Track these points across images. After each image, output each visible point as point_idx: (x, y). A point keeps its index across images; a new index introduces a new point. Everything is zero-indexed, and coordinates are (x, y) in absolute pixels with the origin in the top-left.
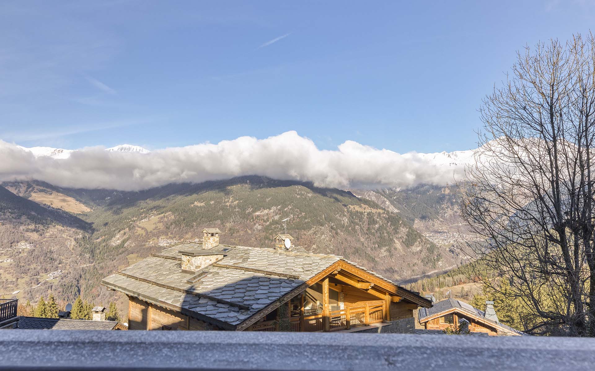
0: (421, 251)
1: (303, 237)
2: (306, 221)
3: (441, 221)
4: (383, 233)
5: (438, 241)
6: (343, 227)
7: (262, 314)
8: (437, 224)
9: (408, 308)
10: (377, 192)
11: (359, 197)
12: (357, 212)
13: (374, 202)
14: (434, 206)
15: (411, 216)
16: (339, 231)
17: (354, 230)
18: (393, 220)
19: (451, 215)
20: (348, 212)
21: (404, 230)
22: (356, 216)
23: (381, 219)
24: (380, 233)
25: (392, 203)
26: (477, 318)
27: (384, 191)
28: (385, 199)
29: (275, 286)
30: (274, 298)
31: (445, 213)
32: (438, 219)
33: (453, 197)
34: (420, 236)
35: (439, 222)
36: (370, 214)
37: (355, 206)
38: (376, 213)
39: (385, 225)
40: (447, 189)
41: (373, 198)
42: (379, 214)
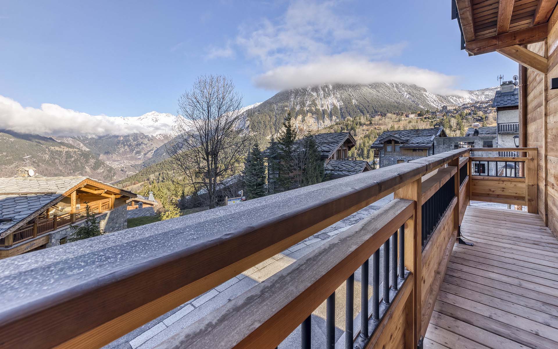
0: (103, 172)
1: (4, 170)
2: (8, 158)
3: (117, 155)
4: (78, 163)
5: (115, 165)
6: (45, 161)
7: (25, 221)
8: (114, 156)
9: (124, 200)
10: (74, 138)
11: (59, 141)
12: (57, 151)
13: (71, 145)
14: (113, 146)
15: (98, 152)
16: (40, 164)
17: (54, 162)
18: (86, 156)
19: (123, 151)
20: (49, 151)
21: (92, 161)
22: (56, 154)
23: (76, 155)
24: (75, 163)
25: (85, 145)
26: (144, 201)
27: (79, 138)
28: (80, 143)
29: (34, 201)
30: (36, 209)
31: (120, 150)
32: (115, 154)
33: (125, 142)
34: (103, 164)
35: (116, 155)
36: (68, 152)
37: (55, 147)
38: (72, 151)
39: (79, 159)
40: (121, 137)
41: (71, 142)
42: (75, 152)
